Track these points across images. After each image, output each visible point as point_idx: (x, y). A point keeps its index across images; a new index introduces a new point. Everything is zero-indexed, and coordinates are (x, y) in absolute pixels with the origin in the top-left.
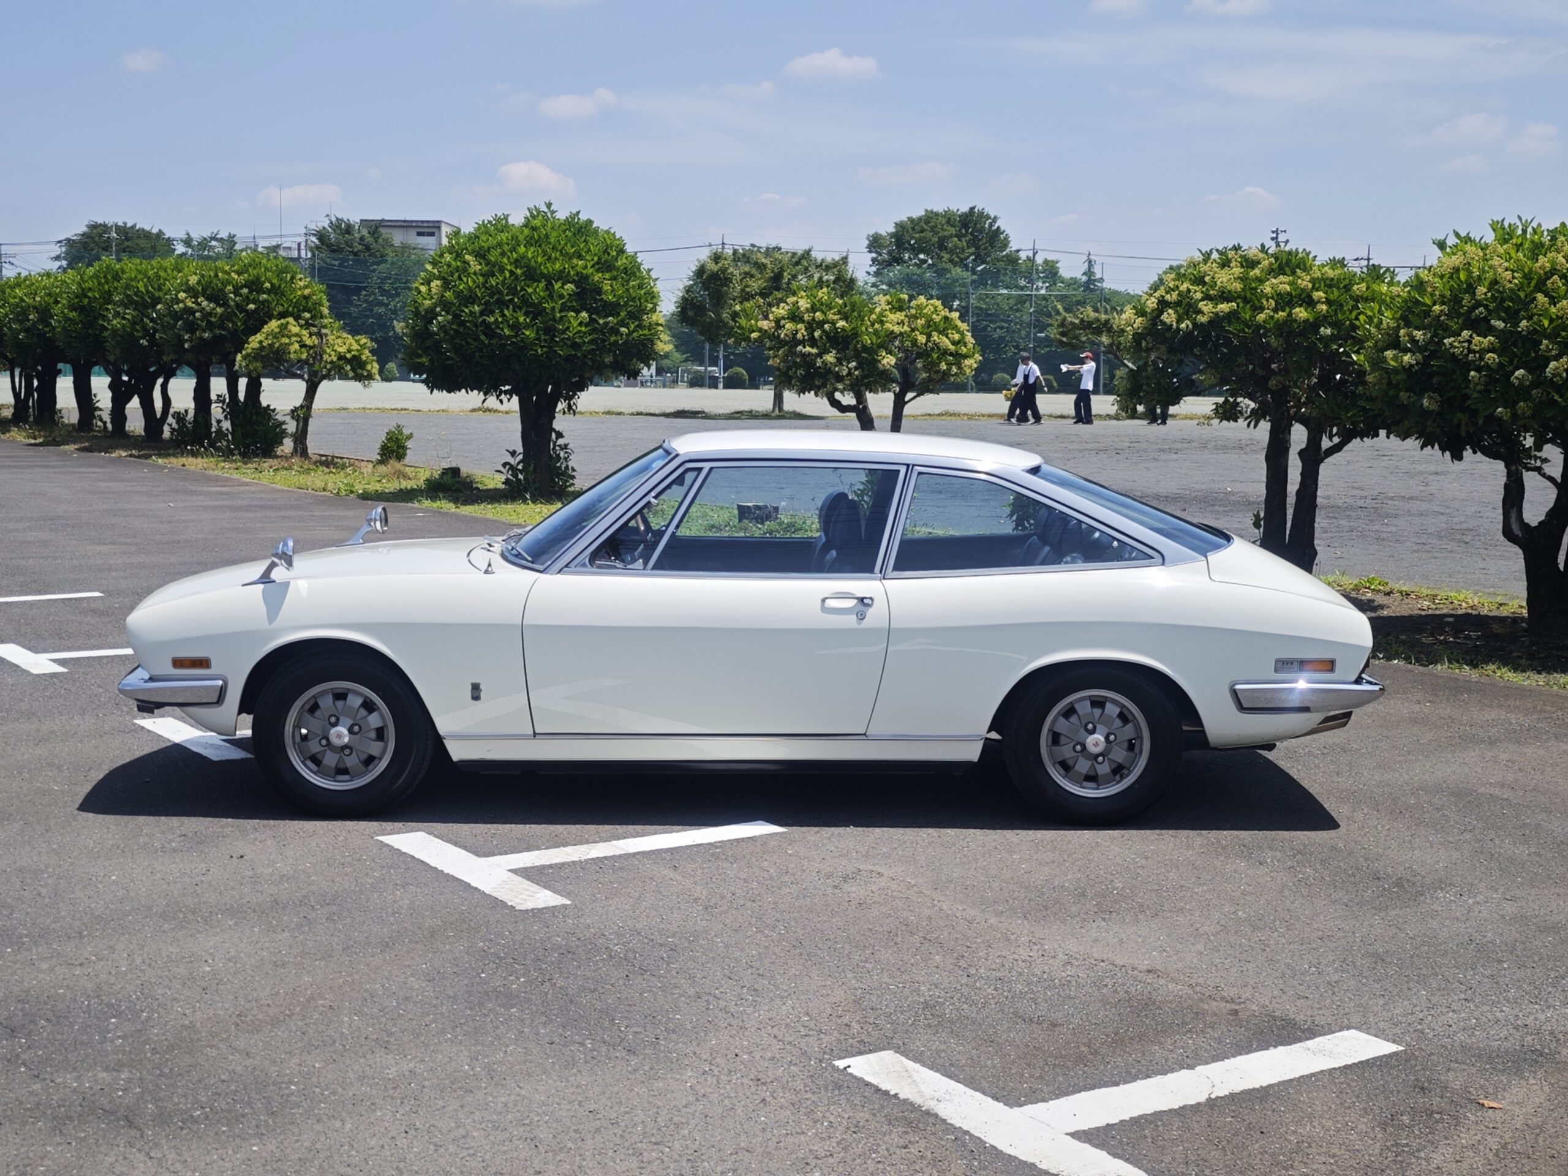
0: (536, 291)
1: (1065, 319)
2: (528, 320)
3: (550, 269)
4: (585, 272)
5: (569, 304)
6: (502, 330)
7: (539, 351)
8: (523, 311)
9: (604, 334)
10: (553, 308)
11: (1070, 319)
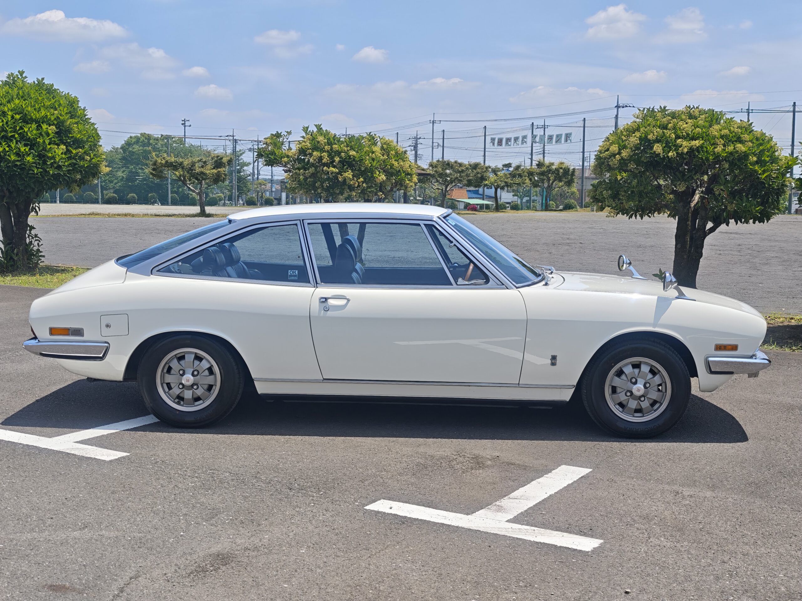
0: (31, 130)
1: (156, 161)
2: (27, 150)
3: (38, 116)
4: (61, 118)
5: (53, 139)
6: (9, 156)
7: (35, 172)
8: (23, 143)
9: (76, 159)
10: (44, 142)
11: (160, 161)
